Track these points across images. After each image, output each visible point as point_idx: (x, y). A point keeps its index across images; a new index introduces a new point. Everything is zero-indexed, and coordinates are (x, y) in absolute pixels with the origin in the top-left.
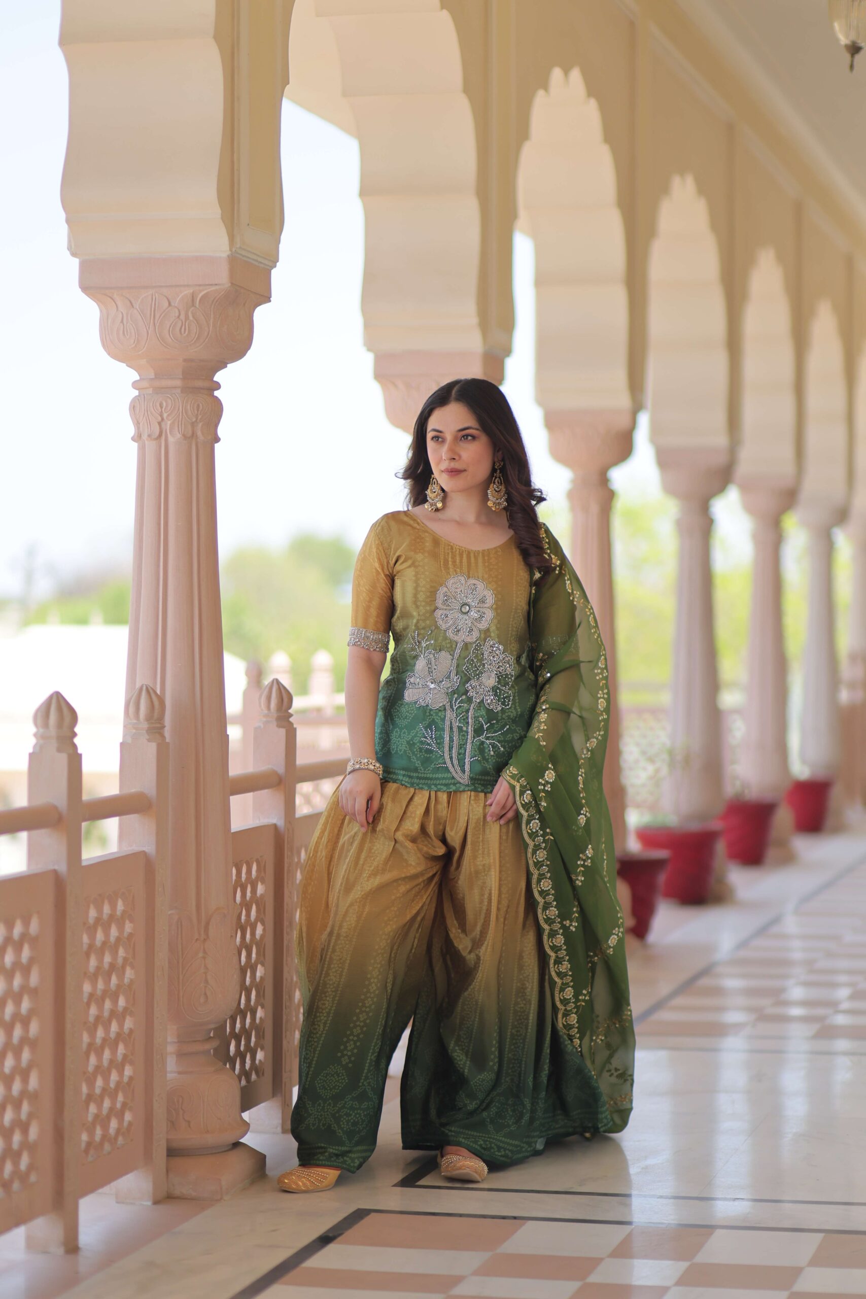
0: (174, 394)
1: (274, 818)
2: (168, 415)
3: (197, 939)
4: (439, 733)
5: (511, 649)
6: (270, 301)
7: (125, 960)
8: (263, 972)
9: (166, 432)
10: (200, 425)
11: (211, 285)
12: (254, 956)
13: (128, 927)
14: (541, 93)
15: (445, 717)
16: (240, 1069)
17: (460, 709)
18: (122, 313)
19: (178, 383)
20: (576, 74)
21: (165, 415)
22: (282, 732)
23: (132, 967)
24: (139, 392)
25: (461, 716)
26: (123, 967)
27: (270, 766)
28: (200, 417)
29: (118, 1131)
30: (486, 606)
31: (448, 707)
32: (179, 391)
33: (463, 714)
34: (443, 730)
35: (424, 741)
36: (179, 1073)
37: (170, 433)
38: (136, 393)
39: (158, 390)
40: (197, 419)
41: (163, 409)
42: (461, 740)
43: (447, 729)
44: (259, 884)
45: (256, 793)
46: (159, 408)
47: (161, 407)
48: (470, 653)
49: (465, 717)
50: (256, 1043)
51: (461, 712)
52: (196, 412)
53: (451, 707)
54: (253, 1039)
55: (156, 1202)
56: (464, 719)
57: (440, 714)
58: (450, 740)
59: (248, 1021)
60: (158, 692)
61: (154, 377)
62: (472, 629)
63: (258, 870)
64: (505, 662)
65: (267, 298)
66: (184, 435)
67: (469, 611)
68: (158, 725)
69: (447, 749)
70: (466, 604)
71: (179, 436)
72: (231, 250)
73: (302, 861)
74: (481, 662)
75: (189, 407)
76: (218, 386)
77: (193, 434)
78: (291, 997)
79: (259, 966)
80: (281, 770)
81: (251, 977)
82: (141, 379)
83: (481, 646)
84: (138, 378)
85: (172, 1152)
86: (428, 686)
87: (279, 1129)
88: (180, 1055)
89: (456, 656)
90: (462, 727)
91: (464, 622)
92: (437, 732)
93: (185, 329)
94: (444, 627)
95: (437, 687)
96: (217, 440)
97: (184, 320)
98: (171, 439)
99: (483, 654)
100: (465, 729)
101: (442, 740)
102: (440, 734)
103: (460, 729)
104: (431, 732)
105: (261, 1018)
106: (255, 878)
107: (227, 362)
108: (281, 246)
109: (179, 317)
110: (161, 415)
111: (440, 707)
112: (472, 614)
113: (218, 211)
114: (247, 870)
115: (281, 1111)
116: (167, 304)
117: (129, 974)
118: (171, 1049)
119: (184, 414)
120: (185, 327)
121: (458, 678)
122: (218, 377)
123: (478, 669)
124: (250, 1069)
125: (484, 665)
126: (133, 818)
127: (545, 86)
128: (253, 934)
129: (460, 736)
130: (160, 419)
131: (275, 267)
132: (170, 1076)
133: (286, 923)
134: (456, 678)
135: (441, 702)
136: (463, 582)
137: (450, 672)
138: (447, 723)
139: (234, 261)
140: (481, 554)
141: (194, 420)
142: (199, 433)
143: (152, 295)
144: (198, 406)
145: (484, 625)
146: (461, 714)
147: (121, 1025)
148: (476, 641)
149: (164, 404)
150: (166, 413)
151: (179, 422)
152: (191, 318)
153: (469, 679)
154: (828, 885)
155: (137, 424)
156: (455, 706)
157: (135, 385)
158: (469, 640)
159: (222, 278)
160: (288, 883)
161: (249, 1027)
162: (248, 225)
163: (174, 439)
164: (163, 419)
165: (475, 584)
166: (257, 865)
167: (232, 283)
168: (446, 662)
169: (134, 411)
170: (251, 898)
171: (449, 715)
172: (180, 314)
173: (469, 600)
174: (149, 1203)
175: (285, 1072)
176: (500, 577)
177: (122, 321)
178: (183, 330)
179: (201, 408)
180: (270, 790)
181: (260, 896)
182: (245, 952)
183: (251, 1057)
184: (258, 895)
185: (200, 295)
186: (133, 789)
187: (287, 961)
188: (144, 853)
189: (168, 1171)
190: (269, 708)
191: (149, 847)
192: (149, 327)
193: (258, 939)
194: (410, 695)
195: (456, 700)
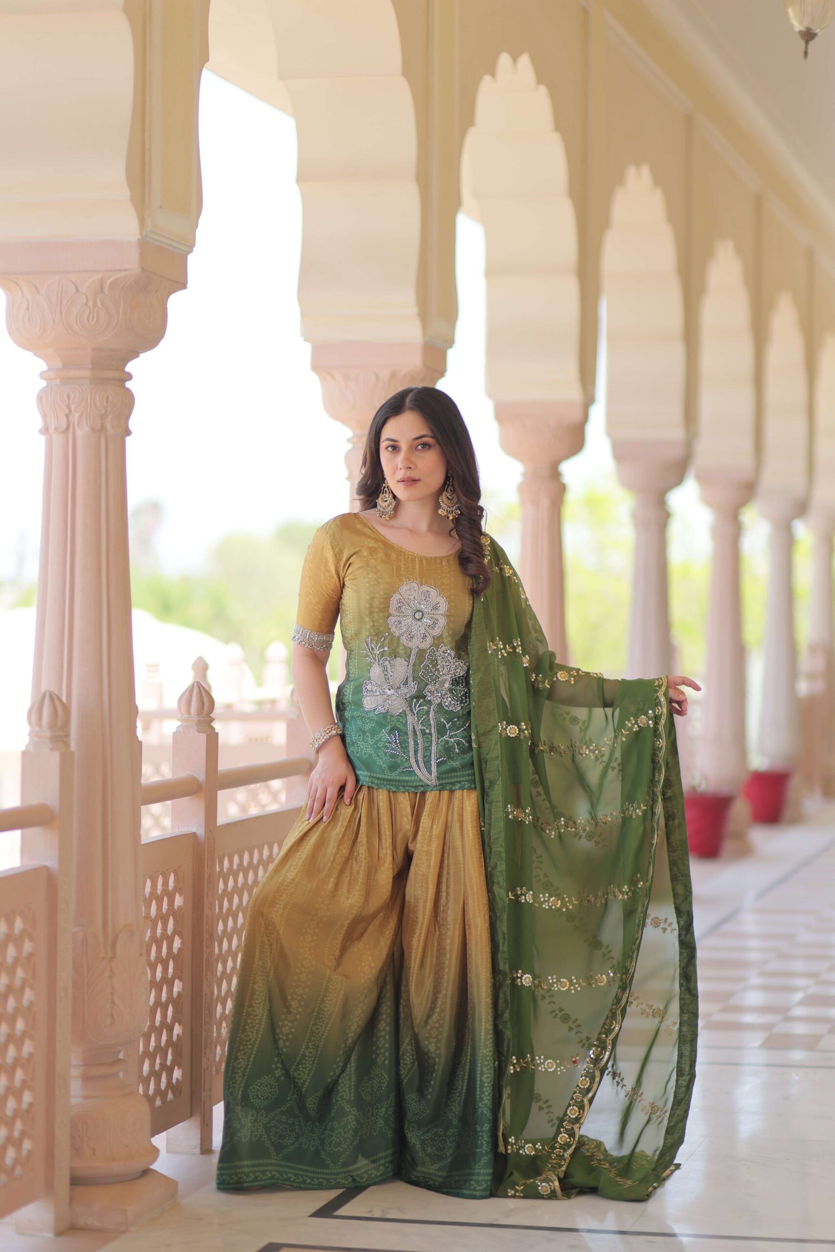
0: (82, 384)
1: (195, 826)
2: (76, 407)
3: (104, 958)
4: (403, 737)
6: (186, 288)
7: (24, 981)
8: (181, 987)
9: (74, 425)
10: (109, 418)
11: (121, 270)
12: (171, 970)
13: (28, 947)
14: (487, 78)
15: (407, 722)
16: (155, 1089)
17: (421, 712)
18: (27, 299)
19: (86, 373)
20: (525, 60)
21: (73, 407)
22: (203, 737)
23: (32, 988)
24: (47, 384)
25: (422, 719)
26: (22, 989)
27: (190, 773)
28: (109, 409)
29: (16, 1161)
30: (439, 612)
31: (408, 712)
32: (87, 381)
33: (424, 717)
34: (407, 734)
35: (388, 746)
36: (85, 1097)
37: (78, 427)
38: (44, 383)
39: (65, 381)
40: (106, 410)
41: (71, 401)
42: (425, 743)
43: (410, 733)
44: (177, 895)
45: (174, 800)
46: (66, 399)
47: (69, 398)
48: (425, 659)
49: (426, 720)
50: (173, 1061)
51: (422, 715)
52: (105, 404)
53: (412, 711)
54: (170, 1057)
55: (59, 1234)
56: (426, 722)
57: (401, 720)
58: (414, 744)
59: (164, 1038)
60: (64, 699)
61: (61, 367)
62: (426, 636)
63: (176, 881)
64: (456, 667)
65: (182, 284)
66: (93, 429)
67: (422, 618)
68: (62, 734)
69: (412, 753)
70: (419, 611)
71: (87, 429)
72: (141, 234)
73: (225, 870)
74: (435, 667)
75: (97, 399)
76: (129, 377)
77: (103, 428)
78: (211, 1011)
79: (177, 982)
80: (201, 776)
81: (167, 993)
82: (49, 369)
83: (435, 652)
84: (46, 368)
85: (76, 1181)
86: (385, 693)
87: (198, 1150)
88: (87, 1079)
89: (411, 662)
90: (425, 729)
91: (417, 628)
92: (401, 737)
93: (93, 317)
94: (398, 634)
95: (395, 694)
96: (128, 433)
97: (92, 307)
98: (79, 433)
99: (437, 660)
100: (427, 731)
101: (407, 745)
102: (404, 739)
103: (424, 733)
104: (395, 737)
105: (178, 1035)
106: (173, 889)
107: (140, 351)
108: (198, 232)
110: (69, 407)
111: (401, 713)
112: (425, 620)
113: (127, 193)
114: (163, 881)
115: (200, 1131)
116: (74, 290)
117: (28, 995)
118: (75, 1072)
119: (93, 406)
120: (93, 314)
121: (416, 684)
122: (130, 367)
123: (434, 674)
124: (165, 1088)
125: (438, 670)
126: (35, 832)
127: (493, 73)
128: (170, 947)
129: (424, 739)
130: (67, 411)
131: (192, 252)
132: (73, 1101)
133: (206, 936)
134: (413, 684)
135: (401, 708)
136: (416, 588)
137: (407, 678)
138: (410, 728)
139: (144, 244)
140: (432, 561)
141: (103, 412)
142: (108, 426)
143: (59, 281)
145: (436, 631)
146: (422, 717)
147: (19, 1049)
148: (430, 647)
149: (72, 396)
150: (74, 405)
151: (87, 414)
152: (99, 304)
153: (427, 685)
154: (783, 880)
155: (44, 416)
156: (415, 710)
157: (42, 375)
158: (422, 646)
159: (131, 263)
160: (208, 894)
161: (165, 1045)
162: (160, 207)
163: (82, 432)
164: (70, 411)
165: (427, 591)
166: (175, 876)
167: (142, 269)
168: (402, 668)
169: (42, 402)
170: (168, 910)
171: (411, 719)
172: (87, 302)
173: (422, 607)
174: (50, 1235)
175: (204, 1091)
176: (452, 584)
177: (28, 309)
178: (91, 318)
179: (110, 400)
180: (190, 797)
181: (178, 908)
182: (161, 967)
183: (167, 1076)
184: (176, 907)
185: (109, 282)
186: (34, 801)
187: (206, 975)
188: (46, 869)
189: (72, 1199)
190: (189, 712)
191: (51, 861)
192: (55, 315)
193: (176, 953)
194: (369, 703)
195: (415, 704)
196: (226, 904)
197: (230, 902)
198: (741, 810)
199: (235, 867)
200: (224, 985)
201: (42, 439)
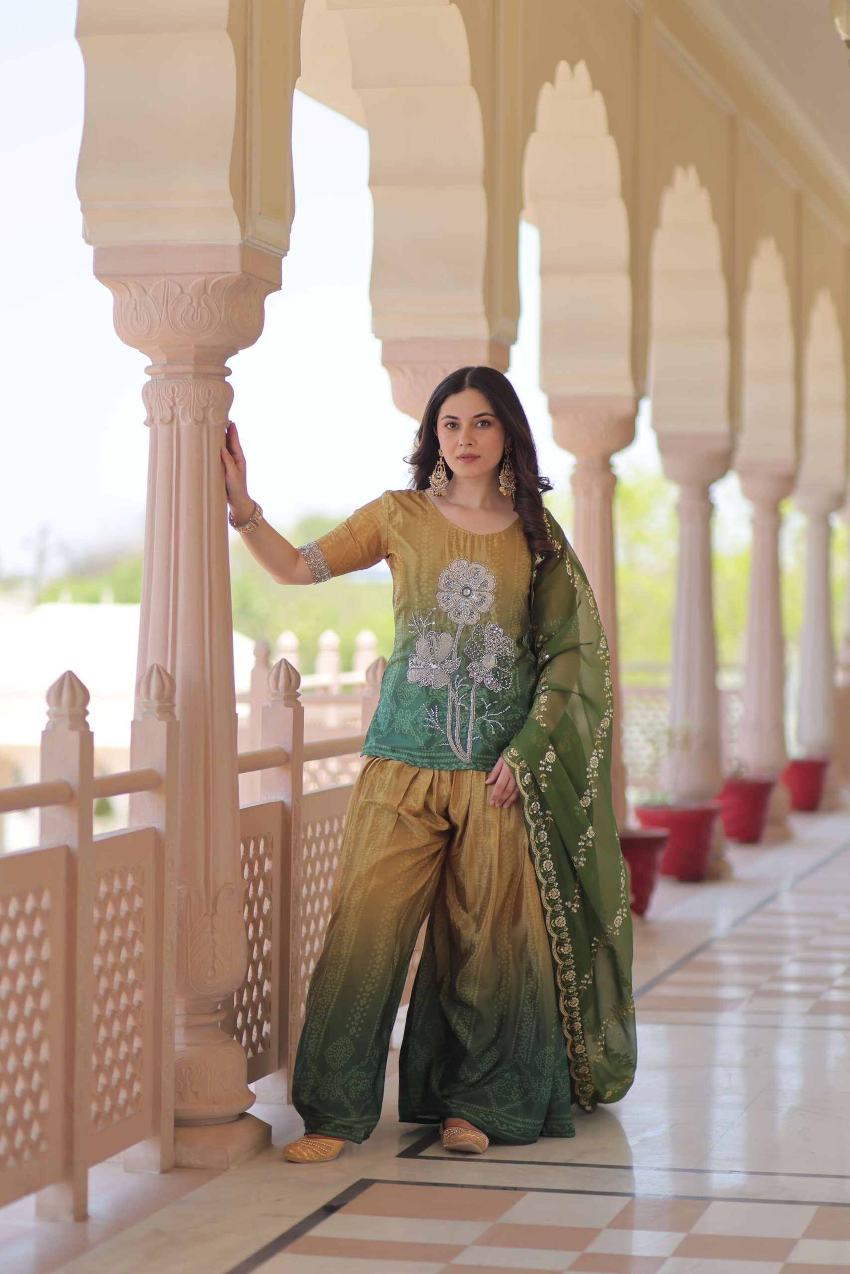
0: (186, 379)
1: (281, 794)
2: (180, 400)
3: (205, 914)
4: (442, 713)
5: (511, 632)
6: (281, 289)
7: (135, 933)
8: (270, 946)
9: (178, 417)
10: (212, 410)
11: (223, 273)
12: (261, 930)
13: (138, 902)
14: (547, 86)
15: (447, 697)
16: (247, 1041)
17: (462, 689)
18: (136, 300)
19: (190, 369)
20: (581, 68)
21: (177, 400)
22: (290, 711)
23: (142, 941)
24: (152, 378)
25: (463, 696)
26: (133, 940)
27: (278, 745)
28: (211, 402)
29: (127, 1102)
30: (487, 590)
31: (450, 687)
32: (191, 376)
33: (465, 694)
34: (446, 709)
35: (427, 721)
36: (187, 1045)
37: (182, 418)
38: (149, 378)
39: (170, 376)
40: (208, 404)
41: (175, 394)
42: (463, 720)
43: (449, 709)
44: (267, 859)
45: (264, 771)
46: (171, 392)
47: (173, 392)
48: (471, 635)
49: (467, 697)
50: (262, 1016)
51: (463, 692)
52: (207, 397)
53: (453, 687)
54: (260, 1012)
55: (164, 1171)
56: (466, 699)
57: (442, 694)
58: (452, 720)
59: (255, 994)
60: (169, 672)
61: (166, 363)
62: (473, 613)
63: (266, 847)
64: (505, 645)
65: (278, 286)
66: (195, 420)
67: (470, 595)
68: (169, 704)
69: (449, 728)
70: (467, 588)
71: (191, 420)
72: (242, 239)
73: (309, 838)
74: (481, 644)
75: (200, 392)
76: (229, 372)
77: (205, 419)
78: (297, 971)
79: (266, 941)
80: (288, 748)
81: (258, 952)
82: (154, 365)
83: (482, 629)
84: (150, 363)
85: (180, 1123)
86: (430, 667)
87: (282, 1100)
88: (189, 1028)
89: (457, 638)
90: (464, 707)
91: (465, 605)
92: (439, 712)
93: (197, 316)
94: (445, 609)
95: (440, 668)
97: (196, 308)
98: (183, 424)
99: (483, 637)
100: (467, 708)
101: (445, 720)
102: (443, 714)
103: (462, 708)
104: (435, 711)
105: (267, 992)
106: (263, 854)
107: (238, 348)
108: (291, 235)
109: (191, 304)
110: (173, 400)
111: (442, 687)
112: (473, 597)
113: (231, 200)
114: (255, 846)
116: (179, 291)
117: (139, 947)
118: (179, 1021)
119: (196, 399)
120: (197, 313)
121: (460, 659)
122: (230, 363)
123: (478, 652)
124: (256, 1041)
125: (484, 647)
126: (143, 795)
127: (552, 80)
128: (260, 909)
129: (462, 716)
130: (171, 403)
131: (286, 255)
132: (178, 1048)
133: (292, 899)
134: (457, 659)
135: (443, 682)
136: (466, 566)
137: (452, 654)
138: (450, 703)
139: (245, 249)
140: (485, 538)
141: (205, 405)
142: (210, 418)
143: (165, 282)
144: (210, 391)
145: (484, 608)
146: (463, 694)
147: (130, 997)
148: (477, 624)
149: (176, 389)
150: (178, 398)
151: (190, 407)
152: (203, 305)
153: (471, 661)
155: (149, 408)
156: (457, 686)
157: (148, 370)
158: (469, 622)
159: (233, 266)
160: (294, 859)
161: (256, 1001)
162: (260, 214)
163: (186, 423)
164: (175, 404)
165: (477, 569)
166: (264, 842)
167: (243, 271)
168: (447, 643)
169: (147, 396)
170: (259, 873)
171: (452, 695)
172: (192, 302)
173: (471, 584)
174: (157, 1172)
175: (291, 1044)
176: (502, 561)
177: (136, 308)
178: (195, 317)
179: (212, 393)
180: (278, 768)
181: (267, 871)
182: (252, 926)
183: (257, 1030)
184: (265, 871)
185: (212, 283)
186: (144, 767)
187: (293, 935)
188: (154, 830)
189: (175, 1141)
190: (277, 688)
191: (159, 824)
192: (162, 315)
193: (266, 914)
194: (413, 675)
195: (458, 680)
196: (309, 870)
197: (313, 868)
198: (780, 796)
199: (317, 835)
200: (308, 946)
201: (147, 429)
